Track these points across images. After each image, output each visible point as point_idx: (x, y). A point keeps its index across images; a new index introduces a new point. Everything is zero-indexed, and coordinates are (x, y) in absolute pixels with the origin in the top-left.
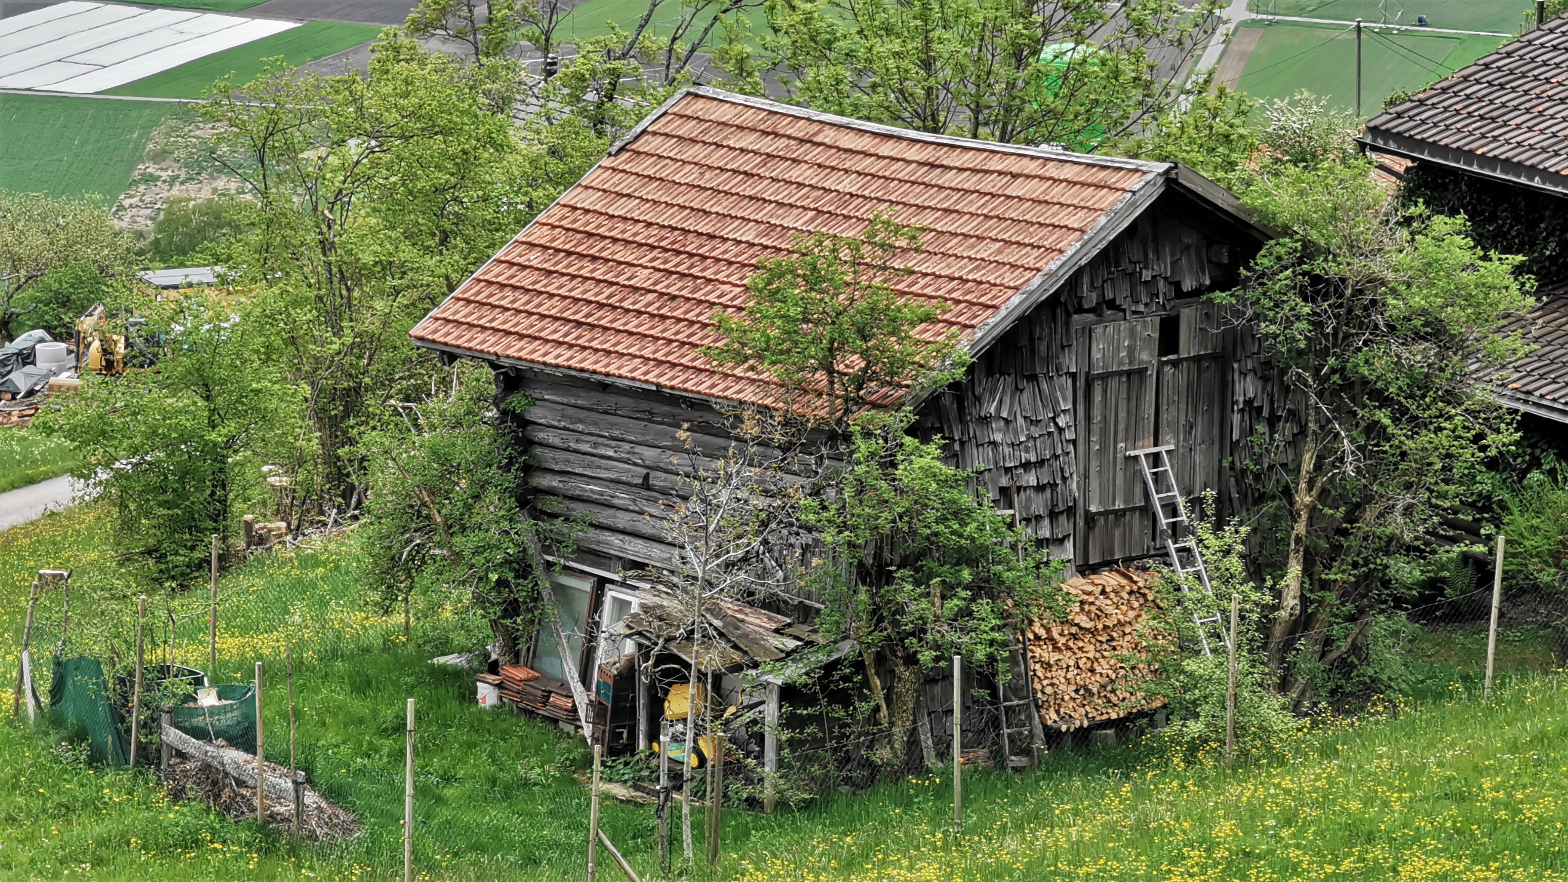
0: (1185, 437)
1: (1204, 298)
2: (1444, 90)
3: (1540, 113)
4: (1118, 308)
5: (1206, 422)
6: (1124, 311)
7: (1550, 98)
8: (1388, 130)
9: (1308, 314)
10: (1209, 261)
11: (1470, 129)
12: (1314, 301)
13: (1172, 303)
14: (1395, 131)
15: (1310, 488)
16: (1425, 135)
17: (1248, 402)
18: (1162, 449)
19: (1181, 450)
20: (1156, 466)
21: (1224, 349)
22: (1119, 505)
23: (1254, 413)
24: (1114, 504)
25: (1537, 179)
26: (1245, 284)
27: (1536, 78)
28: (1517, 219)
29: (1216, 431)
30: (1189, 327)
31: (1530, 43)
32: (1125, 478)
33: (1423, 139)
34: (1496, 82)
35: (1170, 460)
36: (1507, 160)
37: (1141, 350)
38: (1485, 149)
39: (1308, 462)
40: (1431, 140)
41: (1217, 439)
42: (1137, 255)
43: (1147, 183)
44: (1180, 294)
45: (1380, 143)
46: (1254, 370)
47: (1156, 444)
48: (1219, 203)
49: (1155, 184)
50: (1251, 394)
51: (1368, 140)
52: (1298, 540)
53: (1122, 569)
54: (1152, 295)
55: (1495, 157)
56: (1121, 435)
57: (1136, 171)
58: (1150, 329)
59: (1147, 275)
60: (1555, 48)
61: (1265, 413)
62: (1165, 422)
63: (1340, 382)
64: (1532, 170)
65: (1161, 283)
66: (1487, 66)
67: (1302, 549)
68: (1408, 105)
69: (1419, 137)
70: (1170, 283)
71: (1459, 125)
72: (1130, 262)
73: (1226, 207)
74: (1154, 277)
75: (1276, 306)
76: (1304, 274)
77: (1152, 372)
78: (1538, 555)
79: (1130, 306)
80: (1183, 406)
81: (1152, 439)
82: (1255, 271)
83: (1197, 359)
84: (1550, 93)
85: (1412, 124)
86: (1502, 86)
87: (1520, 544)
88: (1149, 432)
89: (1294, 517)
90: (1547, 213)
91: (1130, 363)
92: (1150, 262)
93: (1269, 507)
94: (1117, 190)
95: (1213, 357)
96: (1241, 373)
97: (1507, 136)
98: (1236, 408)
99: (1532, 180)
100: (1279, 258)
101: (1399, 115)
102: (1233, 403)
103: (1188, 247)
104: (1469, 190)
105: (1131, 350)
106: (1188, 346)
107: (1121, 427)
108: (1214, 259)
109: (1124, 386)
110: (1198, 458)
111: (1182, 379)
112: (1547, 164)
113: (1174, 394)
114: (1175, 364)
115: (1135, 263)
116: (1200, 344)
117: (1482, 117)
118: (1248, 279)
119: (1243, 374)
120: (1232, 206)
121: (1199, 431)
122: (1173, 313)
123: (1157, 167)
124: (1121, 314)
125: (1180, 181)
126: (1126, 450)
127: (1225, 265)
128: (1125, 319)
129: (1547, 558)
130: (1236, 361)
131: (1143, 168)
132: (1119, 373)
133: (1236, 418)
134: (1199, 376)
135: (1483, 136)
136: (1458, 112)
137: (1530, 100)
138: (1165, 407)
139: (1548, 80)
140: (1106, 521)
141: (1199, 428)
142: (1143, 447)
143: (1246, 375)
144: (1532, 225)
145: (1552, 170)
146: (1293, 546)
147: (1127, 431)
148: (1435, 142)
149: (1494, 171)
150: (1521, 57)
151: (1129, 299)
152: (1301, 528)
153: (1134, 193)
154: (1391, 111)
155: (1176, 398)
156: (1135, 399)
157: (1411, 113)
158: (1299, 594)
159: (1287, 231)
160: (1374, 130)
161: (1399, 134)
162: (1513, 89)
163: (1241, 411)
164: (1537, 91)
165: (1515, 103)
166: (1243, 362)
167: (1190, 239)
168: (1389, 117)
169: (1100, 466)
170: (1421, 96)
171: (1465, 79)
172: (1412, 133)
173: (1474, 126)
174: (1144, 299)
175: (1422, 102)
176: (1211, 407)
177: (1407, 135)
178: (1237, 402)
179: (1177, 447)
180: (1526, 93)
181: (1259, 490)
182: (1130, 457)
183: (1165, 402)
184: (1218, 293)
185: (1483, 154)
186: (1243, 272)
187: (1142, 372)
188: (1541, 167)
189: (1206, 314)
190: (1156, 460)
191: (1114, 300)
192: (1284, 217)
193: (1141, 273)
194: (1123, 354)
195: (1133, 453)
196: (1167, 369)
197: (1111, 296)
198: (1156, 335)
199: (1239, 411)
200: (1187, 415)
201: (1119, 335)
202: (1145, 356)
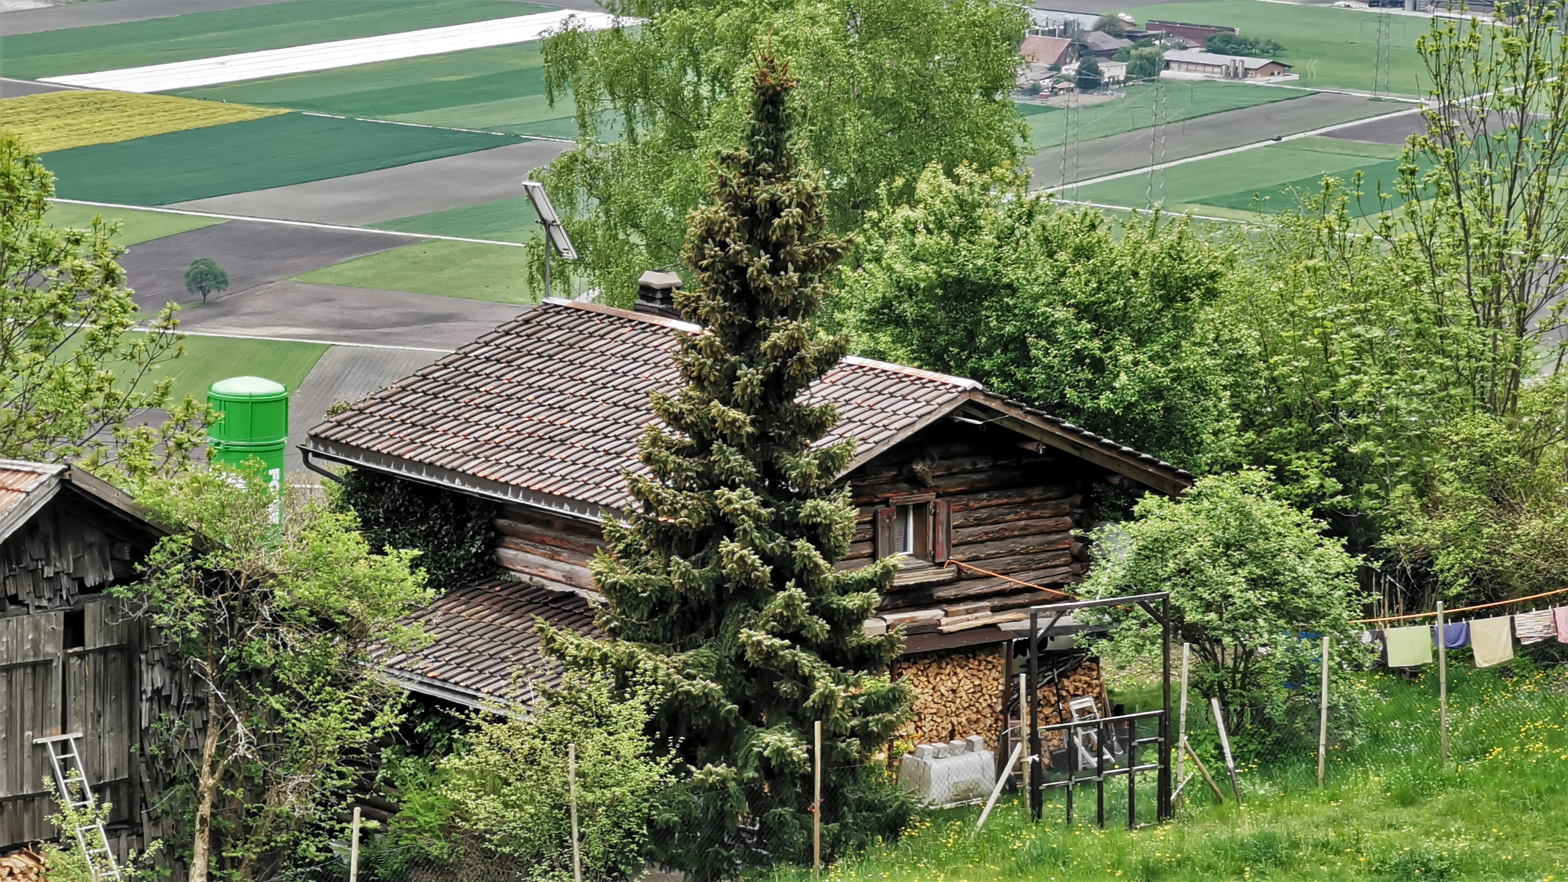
0: (93, 725)
1: (105, 592)
2: (383, 400)
3: (467, 420)
4: (21, 603)
5: (114, 710)
6: (27, 606)
7: (477, 406)
8: (326, 438)
9: (200, 606)
10: (113, 559)
11: (401, 435)
12: (209, 594)
13: (76, 598)
14: (333, 438)
15: (213, 772)
16: (360, 442)
17: (157, 692)
18: (70, 736)
19: (90, 738)
20: (64, 752)
21: (130, 641)
22: (28, 790)
23: (163, 703)
24: (22, 789)
25: (457, 481)
26: (140, 578)
27: (467, 387)
28: (446, 519)
29: (125, 719)
30: (94, 621)
31: (466, 355)
32: (33, 765)
33: (358, 446)
34: (430, 392)
35: (78, 747)
36: (431, 464)
37: (46, 642)
38: (412, 454)
39: (210, 746)
40: (364, 446)
41: (126, 726)
42: (39, 553)
43: (41, 484)
44: (83, 589)
45: (321, 450)
46: (161, 661)
47: (64, 732)
48: (114, 502)
49: (49, 485)
50: (159, 684)
51: (310, 447)
52: (203, 821)
53: (31, 851)
54: (56, 590)
55: (420, 461)
56: (28, 723)
57: (33, 473)
58: (55, 622)
59: (49, 572)
60: (488, 359)
61: (174, 701)
62: (72, 711)
63: (237, 670)
64: (453, 473)
65: (64, 580)
66: (424, 377)
67: (207, 829)
68: (350, 413)
69: (354, 444)
70: (73, 579)
71: (391, 432)
72: (32, 559)
73: (120, 506)
74: (57, 574)
75: (169, 598)
76: (198, 568)
77: (57, 664)
78: (431, 830)
79: (33, 602)
80: (91, 696)
81: (60, 727)
82: (150, 566)
83: (103, 651)
84: (477, 401)
85: (350, 431)
86: (435, 395)
87: (415, 820)
88: (56, 721)
89: (200, 799)
90: (474, 514)
91: (35, 655)
92: (52, 559)
93: (178, 790)
94: (13, 491)
95: (119, 649)
96: (148, 664)
97: (433, 442)
98: (144, 697)
99: (454, 482)
100: (173, 554)
101: (339, 424)
102: (142, 693)
103: (90, 546)
104: (402, 492)
105: (35, 644)
106: (93, 639)
107: (28, 716)
108: (118, 556)
109: (30, 678)
110: (107, 745)
111: (89, 672)
112: (465, 467)
113: (81, 684)
114: (81, 656)
115: (37, 561)
116: (106, 636)
117: (414, 425)
118: (143, 573)
119: (151, 665)
120: (127, 505)
121: (107, 720)
122: (78, 608)
123: (51, 469)
124: (25, 609)
125: (74, 482)
126: (33, 737)
127: (126, 561)
128: (28, 613)
129: (438, 832)
130: (143, 653)
131: (39, 471)
132: (24, 665)
133: (145, 707)
134: (105, 667)
135: (413, 442)
136: (393, 420)
137: (459, 408)
138: (73, 697)
139: (477, 390)
140: (15, 806)
141: (108, 716)
142: (51, 735)
143: (153, 666)
144: (460, 525)
145: (470, 472)
146: (198, 827)
147: (34, 719)
148: (368, 448)
149: (420, 473)
150: (456, 369)
151: (32, 595)
152: (205, 809)
153: (28, 494)
154: (333, 419)
155: (83, 688)
156: (40, 689)
157: (350, 422)
158: (205, 872)
159: (181, 528)
160: (315, 438)
161: (336, 441)
162: (445, 398)
163: (150, 700)
164: (466, 399)
165: (445, 411)
166: (150, 654)
167: (92, 537)
168: (330, 425)
169: (7, 753)
170: (361, 405)
171: (404, 389)
172: (349, 440)
173: (405, 432)
174: (47, 595)
175: (361, 411)
176: (118, 696)
177: (344, 441)
178: (145, 692)
179: (85, 733)
180: (456, 401)
181: (169, 775)
182: (37, 745)
183: (72, 692)
184: (118, 588)
185: (410, 458)
186: (139, 567)
187: (47, 664)
188: (460, 469)
189: (111, 608)
190: (64, 746)
191: (16, 595)
192: (178, 516)
193: (43, 570)
194: (28, 646)
195: (40, 741)
196: (74, 661)
197: (13, 592)
198: (61, 628)
199: (147, 700)
200: (95, 704)
201: (22, 628)
202: (50, 649)
